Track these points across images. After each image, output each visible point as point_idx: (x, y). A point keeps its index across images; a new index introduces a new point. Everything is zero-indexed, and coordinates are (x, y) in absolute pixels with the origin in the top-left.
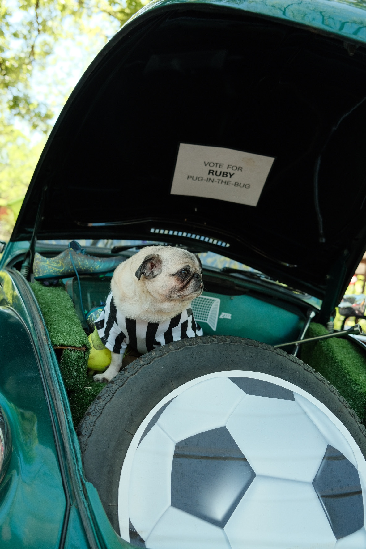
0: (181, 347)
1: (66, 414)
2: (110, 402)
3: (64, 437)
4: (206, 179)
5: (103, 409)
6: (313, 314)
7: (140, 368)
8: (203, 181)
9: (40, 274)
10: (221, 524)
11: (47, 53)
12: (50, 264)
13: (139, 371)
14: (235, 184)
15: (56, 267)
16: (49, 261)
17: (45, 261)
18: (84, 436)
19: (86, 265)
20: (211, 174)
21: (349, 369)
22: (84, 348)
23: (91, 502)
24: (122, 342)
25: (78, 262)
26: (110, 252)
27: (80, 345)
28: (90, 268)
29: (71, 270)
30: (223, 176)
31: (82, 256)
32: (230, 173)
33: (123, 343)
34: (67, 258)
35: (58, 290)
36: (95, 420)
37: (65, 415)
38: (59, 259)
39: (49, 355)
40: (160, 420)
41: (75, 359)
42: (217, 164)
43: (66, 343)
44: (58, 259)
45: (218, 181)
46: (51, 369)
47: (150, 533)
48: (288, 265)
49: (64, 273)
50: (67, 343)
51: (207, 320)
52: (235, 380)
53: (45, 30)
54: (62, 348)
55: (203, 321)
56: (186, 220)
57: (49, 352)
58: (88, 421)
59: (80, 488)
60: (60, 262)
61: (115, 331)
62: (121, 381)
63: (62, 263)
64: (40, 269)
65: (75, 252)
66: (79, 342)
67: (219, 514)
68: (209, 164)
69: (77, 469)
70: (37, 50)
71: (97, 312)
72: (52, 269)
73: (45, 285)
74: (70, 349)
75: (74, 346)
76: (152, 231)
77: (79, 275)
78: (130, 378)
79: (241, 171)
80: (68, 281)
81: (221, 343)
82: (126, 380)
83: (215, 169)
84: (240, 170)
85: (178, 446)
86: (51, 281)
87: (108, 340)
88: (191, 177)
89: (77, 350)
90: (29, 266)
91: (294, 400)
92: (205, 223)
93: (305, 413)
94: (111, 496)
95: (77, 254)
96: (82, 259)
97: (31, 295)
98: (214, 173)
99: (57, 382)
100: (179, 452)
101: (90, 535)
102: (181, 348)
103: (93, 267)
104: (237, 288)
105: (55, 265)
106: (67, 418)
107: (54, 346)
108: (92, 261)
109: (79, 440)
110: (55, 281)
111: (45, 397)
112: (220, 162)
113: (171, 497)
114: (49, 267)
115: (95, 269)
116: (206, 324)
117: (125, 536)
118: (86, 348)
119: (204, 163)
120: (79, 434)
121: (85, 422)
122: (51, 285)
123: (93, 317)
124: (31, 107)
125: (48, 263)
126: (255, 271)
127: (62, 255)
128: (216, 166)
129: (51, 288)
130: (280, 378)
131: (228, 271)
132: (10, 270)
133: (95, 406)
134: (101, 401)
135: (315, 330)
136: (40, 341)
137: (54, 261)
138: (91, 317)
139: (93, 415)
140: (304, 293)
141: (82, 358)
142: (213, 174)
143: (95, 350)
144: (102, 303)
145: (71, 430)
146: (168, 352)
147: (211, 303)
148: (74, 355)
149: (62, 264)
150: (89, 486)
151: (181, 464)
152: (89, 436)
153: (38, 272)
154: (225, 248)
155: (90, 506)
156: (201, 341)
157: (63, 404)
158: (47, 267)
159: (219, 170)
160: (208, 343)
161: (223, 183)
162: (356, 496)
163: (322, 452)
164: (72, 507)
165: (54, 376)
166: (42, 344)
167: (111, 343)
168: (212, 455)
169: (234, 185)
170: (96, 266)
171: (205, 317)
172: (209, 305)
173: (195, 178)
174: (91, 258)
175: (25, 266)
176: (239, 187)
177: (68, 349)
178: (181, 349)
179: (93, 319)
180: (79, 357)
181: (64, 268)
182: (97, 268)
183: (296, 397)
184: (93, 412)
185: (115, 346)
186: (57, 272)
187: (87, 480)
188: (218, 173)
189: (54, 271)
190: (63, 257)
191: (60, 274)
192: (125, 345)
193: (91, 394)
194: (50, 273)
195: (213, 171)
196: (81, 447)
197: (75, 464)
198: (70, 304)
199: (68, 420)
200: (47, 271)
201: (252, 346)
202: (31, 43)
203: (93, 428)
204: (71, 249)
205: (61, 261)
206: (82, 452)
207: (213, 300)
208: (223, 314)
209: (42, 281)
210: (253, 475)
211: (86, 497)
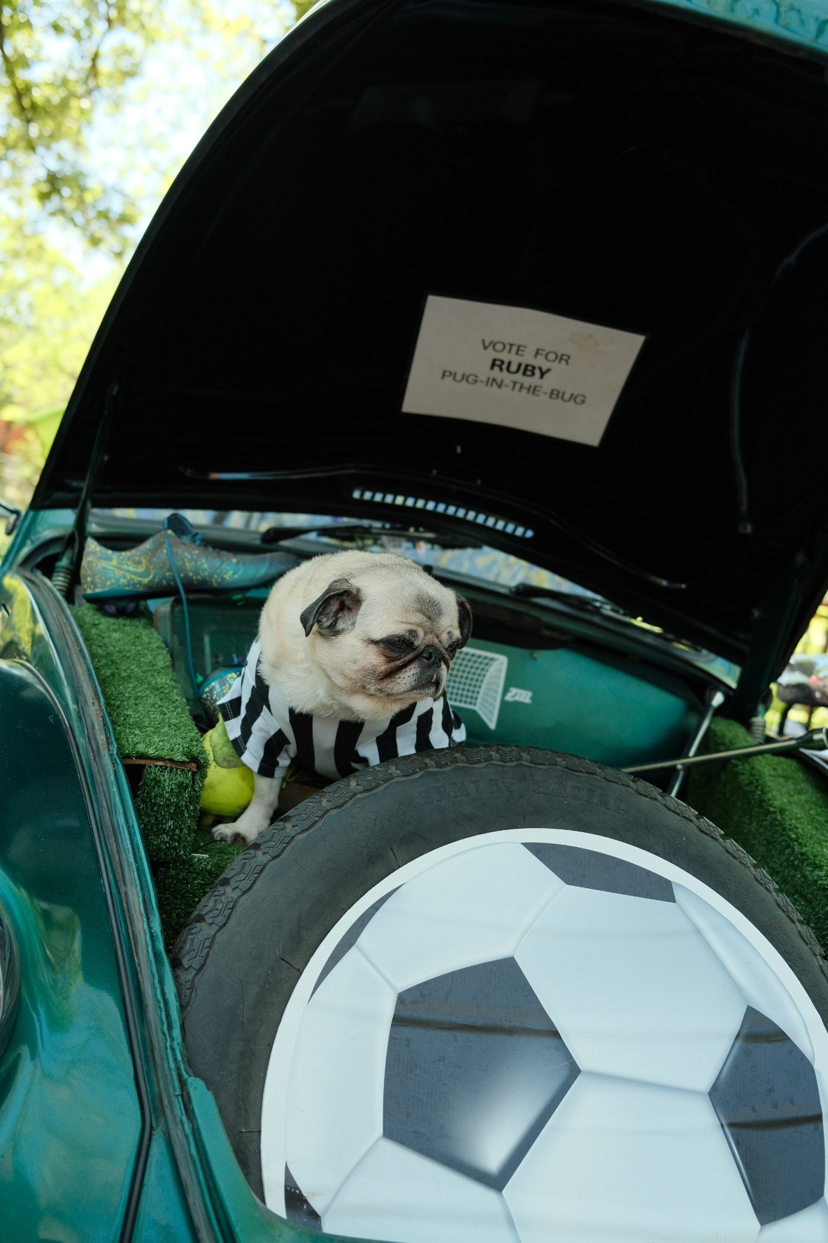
0: (417, 770)
1: (148, 919)
2: (250, 893)
3: (141, 972)
4: (485, 380)
5: (232, 908)
6: (718, 699)
7: (321, 817)
8: (478, 384)
9: (95, 587)
10: (497, 1182)
11: (129, 74)
12: (119, 566)
13: (317, 824)
14: (552, 393)
15: (134, 573)
16: (118, 557)
17: (108, 559)
18: (187, 969)
19: (204, 570)
20: (497, 369)
21: (800, 830)
22: (194, 765)
23: (200, 1123)
24: (278, 754)
25: (184, 563)
26: (258, 542)
27: (184, 758)
28: (211, 577)
29: (168, 581)
30: (524, 374)
31: (194, 550)
32: (540, 369)
33: (283, 754)
34: (159, 551)
35: (137, 627)
36: (213, 933)
37: (145, 919)
38: (140, 555)
39: (112, 778)
40: (363, 939)
41: (172, 789)
42: (511, 345)
43: (151, 751)
44: (139, 553)
45: (511, 385)
46: (116, 812)
47: (334, 1198)
48: (664, 583)
49: (150, 587)
50: (154, 753)
51: (475, 704)
52: (537, 849)
53: (123, 21)
54: (142, 762)
55: (467, 706)
56: (435, 472)
57: (112, 772)
58: (198, 936)
59: (174, 1090)
60: (144, 561)
61: (265, 726)
62: (275, 845)
63: (148, 564)
64: (98, 577)
65: (178, 540)
66: (181, 749)
67: (492, 1157)
68: (494, 344)
69: (170, 1047)
70: (104, 66)
71: (226, 680)
72: (125, 577)
73: (107, 614)
74: (161, 767)
75: (171, 760)
76: (356, 495)
77: (186, 591)
78: (296, 838)
79: (567, 363)
80: (160, 606)
81: (509, 764)
82: (288, 843)
83: (505, 357)
84: (563, 362)
85: (403, 999)
86: (122, 604)
87: (248, 745)
88: (451, 373)
89: (177, 769)
90: (72, 568)
91: (674, 901)
92: (479, 482)
93: (698, 932)
94: (246, 1110)
95: (182, 544)
96: (195, 557)
97: (75, 636)
98: (504, 367)
99: (129, 842)
100: (406, 1013)
101: (195, 1199)
102: (416, 772)
103: (218, 575)
104: (546, 633)
105: (131, 568)
106: (150, 928)
107: (125, 757)
108: (217, 562)
109: (176, 978)
110: (132, 605)
111: (100, 876)
112: (517, 342)
113: (384, 1117)
114: (118, 573)
115: (223, 579)
116: (474, 712)
117: (276, 1203)
118: (198, 765)
119: (481, 343)
120: (176, 964)
121: (190, 937)
122: (120, 613)
123: (215, 692)
124: (88, 197)
125: (114, 562)
126: (589, 594)
127: (147, 545)
128: (510, 351)
129: (121, 621)
130: (643, 848)
131: (526, 592)
132: (28, 574)
133: (216, 901)
134: (228, 889)
135: (724, 736)
136: (92, 746)
137: (129, 559)
138: (211, 691)
139: (210, 921)
140: (699, 648)
141: (187, 787)
142: (501, 370)
143: (218, 768)
144: (236, 661)
145: (157, 955)
146: (386, 781)
147: (487, 664)
148: (169, 781)
149: (147, 566)
150: (197, 1087)
151: (409, 1040)
152: (199, 971)
153: (92, 582)
154: (522, 539)
155: (196, 1132)
156: (464, 758)
157: (140, 894)
158: (113, 571)
159: (516, 361)
160: (479, 762)
161: (524, 391)
162: (808, 1128)
163: (733, 1022)
164: (154, 1132)
165: (121, 828)
166: (97, 753)
167: (254, 754)
168: (480, 1022)
169: (548, 396)
170: (226, 573)
171: (472, 698)
172: (483, 669)
173: (459, 377)
174: (215, 554)
175: (63, 567)
176: (560, 399)
177: (156, 766)
178: (417, 776)
179: (215, 696)
180: (180, 785)
181: (151, 576)
182: (228, 578)
183: (677, 894)
184: (211, 915)
185: (263, 761)
186: (134, 585)
187: (190, 1071)
188: (513, 368)
189: (129, 581)
190: (149, 550)
191: (142, 589)
192: (285, 759)
193: (206, 871)
194: (120, 586)
195: (503, 362)
196: (179, 995)
197: (164, 1034)
198: (163, 660)
199: (153, 931)
200: (113, 581)
201: (582, 772)
202: (90, 48)
203: (208, 953)
204: (170, 532)
205: (145, 558)
206: (182, 1008)
207: (492, 659)
208: (514, 691)
209: (100, 603)
210: (574, 1071)
211: (189, 1112)
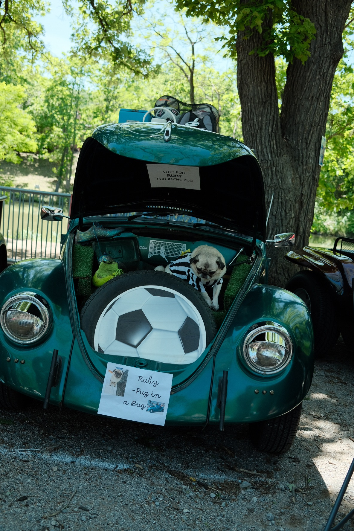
3: (73, 313)
4: (168, 179)
6: (242, 250)
8: (166, 180)
9: (80, 240)
10: (136, 347)
14: (184, 180)
17: (81, 234)
18: (82, 314)
19: (102, 234)
22: (88, 278)
25: (98, 233)
27: (86, 277)
28: (104, 235)
29: (95, 237)
30: (176, 177)
31: (100, 229)
32: (179, 175)
34: (92, 231)
35: (88, 248)
37: (75, 305)
39: (71, 281)
40: (113, 307)
41: (84, 283)
43: (80, 276)
45: (174, 179)
46: (71, 288)
47: (106, 349)
49: (91, 239)
52: (147, 289)
54: (77, 278)
56: (165, 199)
58: (84, 308)
59: (78, 332)
60: (89, 233)
64: (80, 238)
66: (85, 275)
67: (135, 343)
68: (166, 171)
69: (78, 325)
73: (82, 246)
75: (83, 277)
76: (149, 207)
77: (99, 239)
79: (184, 174)
85: (120, 317)
86: (86, 243)
88: (159, 178)
89: (85, 279)
91: (174, 297)
93: (179, 303)
94: (91, 335)
95: (97, 228)
96: (100, 231)
99: (73, 293)
103: (106, 234)
105: (86, 235)
106: (75, 307)
107: (74, 277)
108: (105, 232)
109: (80, 315)
112: (171, 171)
113: (116, 336)
114: (84, 236)
117: (96, 349)
119: (163, 172)
120: (80, 313)
125: (83, 234)
128: (170, 173)
129: (86, 247)
131: (197, 226)
137: (86, 233)
138: (100, 260)
139: (86, 305)
141: (87, 282)
142: (170, 176)
143: (98, 278)
145: (76, 311)
148: (84, 281)
151: (121, 324)
152: (84, 313)
155: (82, 338)
157: (74, 301)
159: (172, 174)
161: (178, 180)
163: (183, 319)
164: (75, 338)
165: (72, 290)
166: (69, 277)
168: (134, 321)
170: (108, 234)
172: (179, 248)
173: (161, 179)
174: (105, 230)
176: (187, 181)
177: (81, 279)
181: (91, 236)
186: (88, 239)
187: (81, 329)
190: (90, 231)
194: (85, 239)
196: (80, 318)
197: (77, 323)
200: (83, 238)
203: (85, 311)
204: (94, 226)
206: (81, 320)
207: (181, 245)
209: (81, 243)
210: (152, 329)
211: (81, 335)
